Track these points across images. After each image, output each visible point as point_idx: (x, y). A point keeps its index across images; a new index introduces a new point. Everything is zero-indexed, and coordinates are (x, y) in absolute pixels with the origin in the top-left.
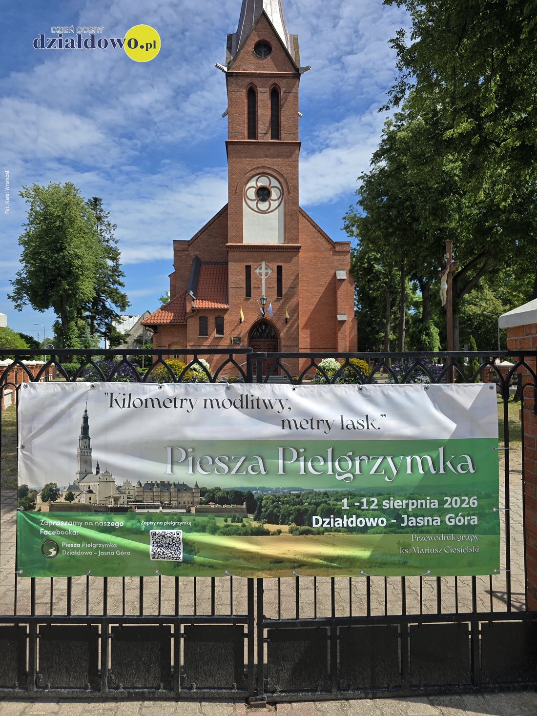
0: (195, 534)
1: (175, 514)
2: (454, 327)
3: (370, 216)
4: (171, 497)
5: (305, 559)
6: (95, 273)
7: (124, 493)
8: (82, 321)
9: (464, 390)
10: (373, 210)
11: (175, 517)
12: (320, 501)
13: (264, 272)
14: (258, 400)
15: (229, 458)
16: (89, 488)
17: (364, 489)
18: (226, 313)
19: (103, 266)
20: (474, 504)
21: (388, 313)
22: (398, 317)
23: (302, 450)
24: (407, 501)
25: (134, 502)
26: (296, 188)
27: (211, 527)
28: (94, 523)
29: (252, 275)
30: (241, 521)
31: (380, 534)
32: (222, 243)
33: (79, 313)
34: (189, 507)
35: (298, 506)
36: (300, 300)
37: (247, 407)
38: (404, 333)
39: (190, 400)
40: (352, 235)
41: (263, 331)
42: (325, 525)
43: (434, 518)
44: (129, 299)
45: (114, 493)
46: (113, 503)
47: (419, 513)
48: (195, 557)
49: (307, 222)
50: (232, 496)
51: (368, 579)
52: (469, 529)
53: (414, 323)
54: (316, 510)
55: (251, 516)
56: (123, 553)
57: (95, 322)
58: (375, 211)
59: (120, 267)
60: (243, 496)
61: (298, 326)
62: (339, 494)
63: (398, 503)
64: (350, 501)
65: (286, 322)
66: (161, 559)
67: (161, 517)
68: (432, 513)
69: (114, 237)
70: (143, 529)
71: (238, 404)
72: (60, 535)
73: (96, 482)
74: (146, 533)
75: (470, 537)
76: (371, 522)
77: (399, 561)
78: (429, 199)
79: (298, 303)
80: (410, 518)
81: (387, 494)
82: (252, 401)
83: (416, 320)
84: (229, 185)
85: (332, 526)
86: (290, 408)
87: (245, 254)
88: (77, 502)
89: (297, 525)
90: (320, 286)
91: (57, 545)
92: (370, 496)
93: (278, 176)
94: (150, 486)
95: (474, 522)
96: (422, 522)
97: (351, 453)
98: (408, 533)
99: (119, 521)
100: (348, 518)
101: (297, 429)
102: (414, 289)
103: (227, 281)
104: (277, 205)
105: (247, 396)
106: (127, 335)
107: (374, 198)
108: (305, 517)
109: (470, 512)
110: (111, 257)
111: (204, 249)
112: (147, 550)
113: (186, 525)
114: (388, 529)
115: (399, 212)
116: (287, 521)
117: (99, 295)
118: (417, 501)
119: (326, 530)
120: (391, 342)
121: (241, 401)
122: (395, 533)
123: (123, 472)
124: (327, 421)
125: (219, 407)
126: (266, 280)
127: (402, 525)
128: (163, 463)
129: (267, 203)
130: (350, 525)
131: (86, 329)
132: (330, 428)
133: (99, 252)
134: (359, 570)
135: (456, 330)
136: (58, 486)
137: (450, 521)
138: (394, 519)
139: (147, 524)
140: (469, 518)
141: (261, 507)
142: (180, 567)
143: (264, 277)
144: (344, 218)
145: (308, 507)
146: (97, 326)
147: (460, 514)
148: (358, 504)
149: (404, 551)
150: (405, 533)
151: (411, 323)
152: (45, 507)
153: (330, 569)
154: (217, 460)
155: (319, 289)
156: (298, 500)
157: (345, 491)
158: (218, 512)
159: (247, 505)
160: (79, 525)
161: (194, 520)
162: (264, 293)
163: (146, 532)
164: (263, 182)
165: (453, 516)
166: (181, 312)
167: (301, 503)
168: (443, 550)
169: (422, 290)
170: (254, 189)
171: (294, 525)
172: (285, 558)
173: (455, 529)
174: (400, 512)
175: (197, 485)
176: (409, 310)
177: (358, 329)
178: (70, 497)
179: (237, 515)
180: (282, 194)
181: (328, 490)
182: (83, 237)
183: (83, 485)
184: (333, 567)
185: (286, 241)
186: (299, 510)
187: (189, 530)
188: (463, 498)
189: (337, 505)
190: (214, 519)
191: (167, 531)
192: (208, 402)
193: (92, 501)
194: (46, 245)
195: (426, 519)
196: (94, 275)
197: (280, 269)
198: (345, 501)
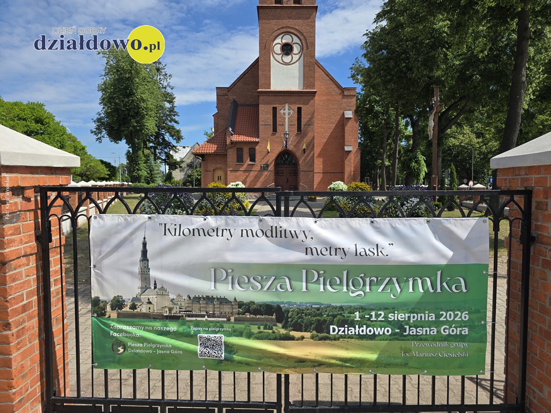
0: (234, 338)
1: (218, 322)
2: (438, 156)
3: (372, 66)
4: (214, 308)
5: (323, 360)
6: (156, 113)
7: (177, 304)
8: (147, 150)
9: (461, 223)
10: (375, 61)
11: (218, 324)
12: (336, 313)
13: (287, 113)
14: (285, 230)
15: (262, 278)
16: (149, 300)
17: (373, 304)
18: (257, 145)
19: (162, 108)
20: (465, 317)
21: (384, 145)
22: (393, 148)
23: (322, 272)
24: (409, 315)
25: (184, 311)
26: (313, 44)
27: (247, 333)
28: (153, 328)
29: (277, 115)
30: (272, 329)
31: (386, 340)
32: (254, 89)
33: (145, 144)
34: (229, 317)
35: (318, 317)
36: (316, 134)
37: (276, 237)
38: (397, 160)
39: (229, 230)
40: (357, 82)
41: (286, 159)
42: (340, 333)
43: (432, 329)
44: (182, 134)
45: (168, 304)
46: (168, 312)
47: (419, 325)
48: (234, 356)
49: (322, 71)
50: (264, 309)
51: (375, 376)
52: (461, 338)
53: (405, 153)
54: (333, 321)
55: (280, 325)
56: (176, 352)
57: (157, 151)
58: (377, 62)
59: (175, 108)
60: (273, 308)
61: (313, 155)
62: (352, 308)
63: (401, 316)
64: (361, 314)
65: (304, 152)
66: (207, 357)
67: (207, 324)
68: (430, 324)
69: (171, 84)
70: (192, 333)
71: (269, 234)
72: (126, 337)
73: (154, 295)
74: (195, 337)
75: (461, 345)
76: (379, 331)
77: (401, 363)
78: (422, 52)
79: (314, 137)
80: (411, 329)
81: (393, 309)
82: (281, 231)
83: (407, 150)
84: (260, 42)
85: (346, 333)
86: (312, 238)
87: (273, 98)
88: (139, 311)
89: (317, 332)
90: (332, 123)
91: (124, 345)
92: (378, 310)
93: (299, 35)
94: (197, 299)
95: (465, 332)
96: (421, 331)
97: (363, 275)
98: (409, 340)
99: (173, 327)
100: (359, 328)
101: (318, 255)
102: (407, 125)
103: (258, 120)
104: (298, 58)
105: (276, 227)
106: (182, 161)
107: (376, 52)
108: (324, 326)
109: (462, 324)
110: (168, 101)
111: (240, 94)
112: (196, 350)
113: (227, 331)
114: (393, 337)
115: (396, 63)
116: (309, 329)
117: (159, 130)
118: (417, 315)
119: (341, 337)
120: (387, 167)
121: (272, 231)
122: (399, 340)
123: (176, 287)
124: (343, 249)
125: (253, 236)
126: (289, 119)
127: (404, 334)
128: (208, 281)
129: (290, 56)
130: (361, 333)
131: (150, 157)
132: (346, 255)
133: (159, 96)
134: (368, 369)
135: (439, 158)
136: (124, 298)
137: (445, 331)
138: (398, 329)
139: (196, 329)
140: (461, 329)
141: (288, 318)
142: (222, 364)
143: (287, 117)
144: (351, 68)
145: (326, 318)
146: (158, 154)
147: (453, 326)
148: (368, 316)
149: (406, 355)
150: (406, 340)
151: (402, 152)
152: (114, 315)
153: (344, 368)
154: (252, 279)
155: (330, 125)
156: (318, 312)
157: (357, 306)
158: (253, 321)
159: (276, 316)
160: (141, 329)
161: (233, 327)
162: (287, 129)
163: (195, 335)
164: (287, 39)
165: (448, 327)
166: (222, 144)
167: (321, 315)
168: (438, 354)
169: (413, 127)
170: (280, 45)
171: (314, 332)
172: (307, 359)
173: (448, 338)
174: (403, 324)
175: (235, 299)
176: (401, 142)
177: (361, 157)
178: (133, 307)
179: (268, 324)
180: (302, 49)
181: (343, 304)
182: (146, 85)
183: (144, 298)
184: (347, 367)
185: (305, 87)
186: (319, 321)
187: (229, 334)
188: (456, 313)
189: (350, 317)
190: (249, 327)
191: (211, 335)
192: (245, 232)
193: (151, 311)
194: (119, 91)
195: (424, 329)
196: (156, 115)
197: (299, 109)
198: (357, 313)
